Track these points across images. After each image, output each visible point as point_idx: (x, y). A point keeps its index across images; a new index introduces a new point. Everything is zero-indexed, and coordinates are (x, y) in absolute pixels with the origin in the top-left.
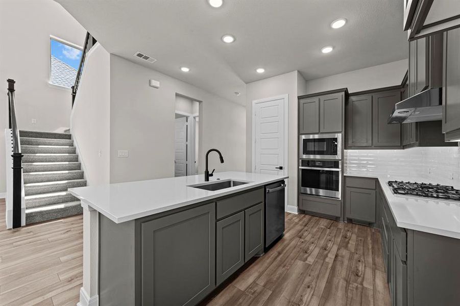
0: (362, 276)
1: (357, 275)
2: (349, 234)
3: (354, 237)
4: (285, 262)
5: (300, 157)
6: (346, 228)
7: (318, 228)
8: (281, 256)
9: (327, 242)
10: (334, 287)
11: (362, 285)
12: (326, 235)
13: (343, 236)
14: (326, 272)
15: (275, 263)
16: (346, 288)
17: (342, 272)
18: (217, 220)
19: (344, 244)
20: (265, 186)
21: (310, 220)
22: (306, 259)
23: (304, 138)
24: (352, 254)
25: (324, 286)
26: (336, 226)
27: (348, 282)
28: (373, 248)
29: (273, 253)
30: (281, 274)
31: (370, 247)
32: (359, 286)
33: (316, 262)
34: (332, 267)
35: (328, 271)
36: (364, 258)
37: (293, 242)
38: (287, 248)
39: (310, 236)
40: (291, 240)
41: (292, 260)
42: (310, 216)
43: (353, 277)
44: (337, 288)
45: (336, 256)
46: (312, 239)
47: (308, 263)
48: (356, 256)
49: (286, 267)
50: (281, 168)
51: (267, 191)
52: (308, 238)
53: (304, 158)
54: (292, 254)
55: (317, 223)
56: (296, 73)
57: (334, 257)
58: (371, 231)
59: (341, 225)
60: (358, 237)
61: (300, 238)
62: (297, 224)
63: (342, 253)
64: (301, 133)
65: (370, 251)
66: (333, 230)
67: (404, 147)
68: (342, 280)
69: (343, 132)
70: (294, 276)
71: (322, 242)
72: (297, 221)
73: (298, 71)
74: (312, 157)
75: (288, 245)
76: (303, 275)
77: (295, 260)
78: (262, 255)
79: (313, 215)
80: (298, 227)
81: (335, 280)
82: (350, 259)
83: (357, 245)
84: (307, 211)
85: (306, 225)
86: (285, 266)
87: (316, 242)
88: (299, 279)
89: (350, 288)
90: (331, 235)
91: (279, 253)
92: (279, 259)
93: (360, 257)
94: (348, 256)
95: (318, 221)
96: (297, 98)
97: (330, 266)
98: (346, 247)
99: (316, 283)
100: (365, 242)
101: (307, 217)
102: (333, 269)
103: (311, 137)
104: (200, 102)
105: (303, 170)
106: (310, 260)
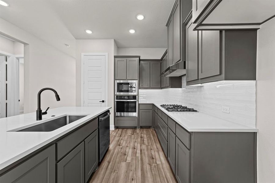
0: (155, 158)
1: (153, 158)
2: (143, 135)
3: (145, 136)
4: (114, 168)
5: (115, 94)
6: (141, 132)
7: (128, 136)
8: (111, 163)
9: (134, 143)
10: (145, 171)
11: (156, 163)
12: (133, 139)
13: (140, 137)
14: (139, 164)
15: (108, 171)
16: (150, 169)
17: (146, 160)
18: (57, 161)
19: (142, 142)
20: (98, 117)
21: (122, 132)
22: (126, 159)
23: (118, 82)
24: (147, 146)
25: (140, 174)
26: (136, 132)
27: (150, 165)
28: (154, 139)
29: (105, 164)
30: (113, 179)
31: (153, 139)
32: (156, 164)
33: (132, 159)
34: (141, 158)
35: (140, 162)
36: (153, 147)
37: (116, 151)
38: (114, 155)
39: (125, 142)
40: (114, 149)
41: (118, 164)
42: (122, 129)
43: (151, 161)
44: (147, 172)
45: (141, 151)
46: (126, 144)
47: (128, 162)
48: (149, 147)
49: (116, 172)
50: (103, 101)
51: (100, 120)
52: (124, 144)
53: (118, 94)
54: (117, 159)
55: (126, 133)
56: (113, 40)
57: (140, 152)
58: (151, 130)
59: (138, 131)
60: (147, 135)
61: (120, 145)
62: (115, 136)
63: (143, 148)
64: (116, 79)
65: (154, 141)
66: (135, 134)
67: (162, 88)
68: (147, 165)
69: (138, 80)
70: (122, 176)
71: (132, 144)
72: (115, 134)
73: (114, 40)
74: (122, 94)
75: (114, 153)
76: (127, 172)
77: (120, 163)
78: (97, 169)
79: (123, 128)
80: (117, 139)
81: (145, 167)
82: (147, 149)
83: (148, 140)
84: (119, 127)
85: (121, 136)
86: (115, 170)
87: (129, 145)
88: (126, 177)
89: (152, 168)
90: (135, 138)
91: (109, 162)
92: (109, 167)
93: (151, 147)
94: (146, 149)
95: (126, 131)
96: (113, 57)
97: (140, 158)
98: (144, 143)
99: (136, 174)
100: (150, 138)
101: (120, 130)
102: (142, 159)
103: (122, 81)
104: (25, 44)
105: (117, 101)
106: (129, 159)
